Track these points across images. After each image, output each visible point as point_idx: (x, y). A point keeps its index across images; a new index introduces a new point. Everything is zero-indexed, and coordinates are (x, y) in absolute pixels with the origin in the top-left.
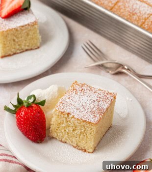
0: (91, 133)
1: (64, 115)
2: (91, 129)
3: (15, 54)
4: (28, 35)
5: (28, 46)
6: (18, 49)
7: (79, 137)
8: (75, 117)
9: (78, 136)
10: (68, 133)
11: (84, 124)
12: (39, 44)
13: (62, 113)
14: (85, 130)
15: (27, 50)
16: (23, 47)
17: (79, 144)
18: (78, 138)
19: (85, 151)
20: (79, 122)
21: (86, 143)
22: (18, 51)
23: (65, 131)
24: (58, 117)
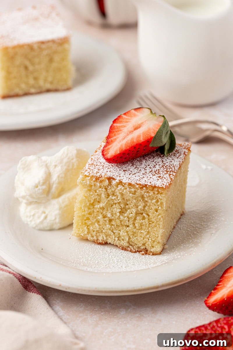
0: (157, 211)
1: (101, 182)
2: (157, 201)
3: (26, 94)
4: (51, 60)
5: (51, 83)
6: (33, 86)
7: (134, 224)
8: (124, 181)
9: (131, 222)
10: (110, 221)
11: (143, 192)
12: (70, 83)
13: (97, 179)
14: (144, 207)
15: (48, 91)
16: (41, 83)
17: (133, 239)
18: (131, 226)
19: (146, 252)
20: (133, 190)
21: (148, 233)
22: (33, 90)
23: (105, 217)
24: (90, 190)
